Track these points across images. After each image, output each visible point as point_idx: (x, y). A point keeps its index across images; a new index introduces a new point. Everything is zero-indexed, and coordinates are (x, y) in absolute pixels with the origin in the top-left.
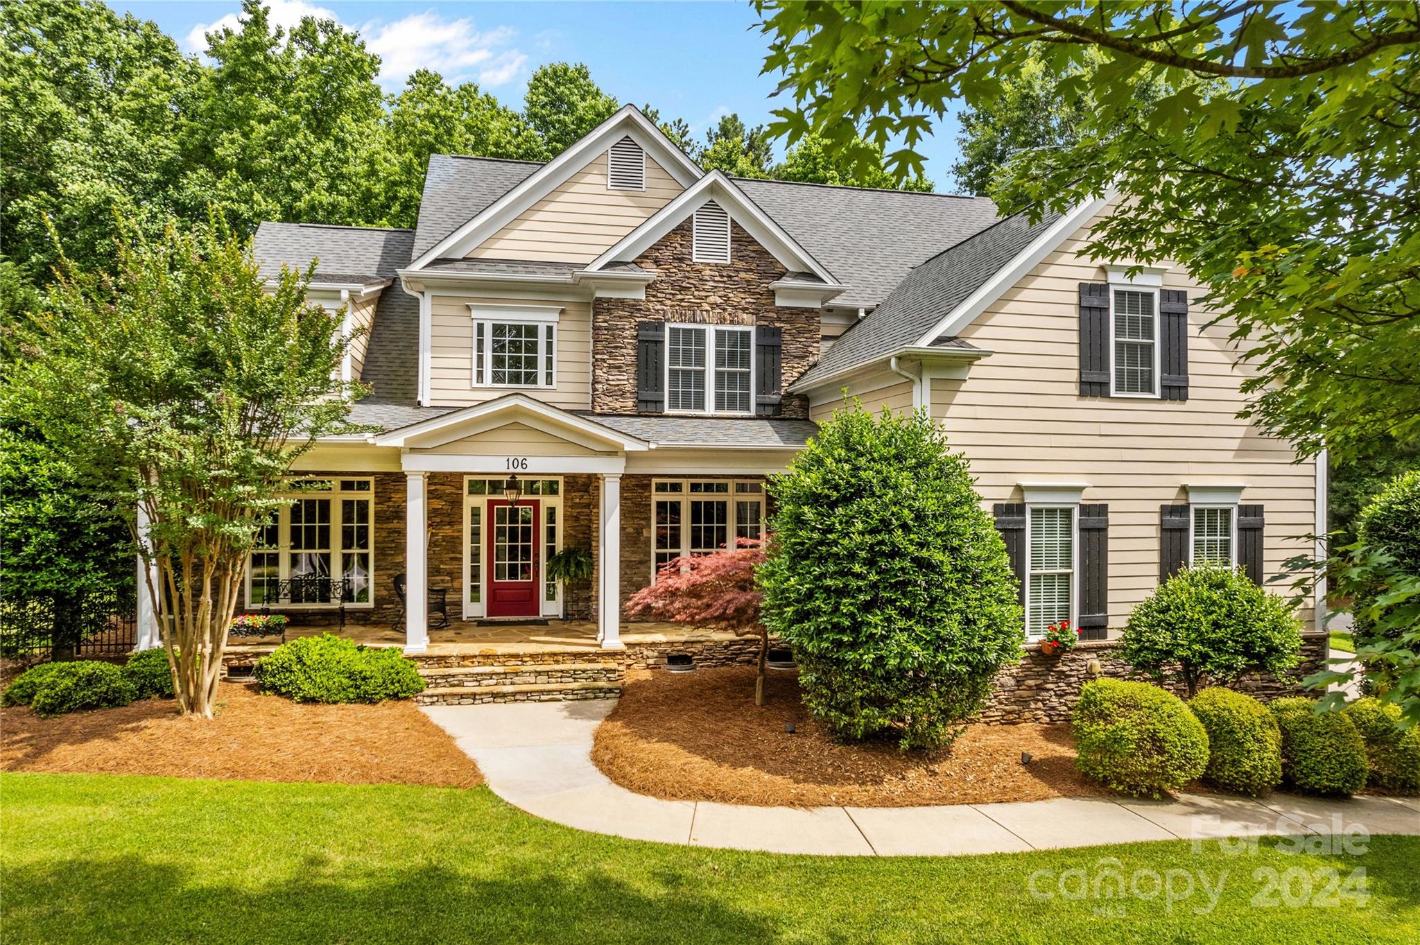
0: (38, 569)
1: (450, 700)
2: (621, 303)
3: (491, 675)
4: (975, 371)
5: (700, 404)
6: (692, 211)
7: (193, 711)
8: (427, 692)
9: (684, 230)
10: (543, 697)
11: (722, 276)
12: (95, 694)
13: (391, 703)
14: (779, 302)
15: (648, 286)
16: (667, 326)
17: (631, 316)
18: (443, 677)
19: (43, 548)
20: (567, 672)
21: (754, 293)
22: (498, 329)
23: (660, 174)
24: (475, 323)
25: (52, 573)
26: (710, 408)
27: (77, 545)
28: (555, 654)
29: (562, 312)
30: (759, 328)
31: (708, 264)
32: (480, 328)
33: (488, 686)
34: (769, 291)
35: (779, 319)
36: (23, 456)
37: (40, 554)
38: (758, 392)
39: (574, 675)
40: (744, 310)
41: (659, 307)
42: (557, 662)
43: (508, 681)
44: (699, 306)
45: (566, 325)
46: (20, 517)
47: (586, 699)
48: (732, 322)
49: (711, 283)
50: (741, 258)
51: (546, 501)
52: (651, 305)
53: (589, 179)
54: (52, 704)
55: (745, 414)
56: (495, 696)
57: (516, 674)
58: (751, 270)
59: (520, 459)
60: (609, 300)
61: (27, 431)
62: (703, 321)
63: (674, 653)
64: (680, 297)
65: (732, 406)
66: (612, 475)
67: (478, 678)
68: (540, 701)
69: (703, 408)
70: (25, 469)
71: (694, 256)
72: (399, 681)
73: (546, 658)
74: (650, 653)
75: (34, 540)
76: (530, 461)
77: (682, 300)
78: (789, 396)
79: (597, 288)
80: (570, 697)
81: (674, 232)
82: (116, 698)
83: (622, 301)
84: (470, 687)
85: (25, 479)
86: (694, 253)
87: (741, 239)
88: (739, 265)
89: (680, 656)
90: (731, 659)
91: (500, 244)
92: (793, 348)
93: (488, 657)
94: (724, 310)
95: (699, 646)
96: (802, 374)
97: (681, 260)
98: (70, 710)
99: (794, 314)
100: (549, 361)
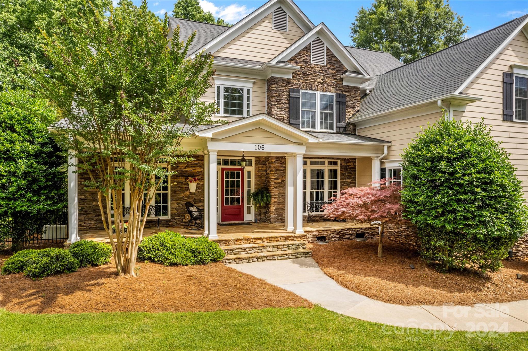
0: (16, 199)
1: (238, 261)
2: (282, 80)
3: (252, 248)
4: (468, 108)
5: (314, 127)
6: (311, 41)
7: (125, 273)
8: (227, 257)
9: (307, 49)
10: (279, 258)
11: (322, 71)
12: (62, 265)
13: (213, 264)
14: (345, 84)
15: (293, 73)
16: (301, 91)
17: (286, 86)
18: (231, 250)
19: (19, 188)
20: (286, 245)
21: (335, 79)
22: (226, 89)
23: (293, 25)
24: (216, 86)
25: (23, 202)
26: (318, 129)
27: (35, 187)
28: (277, 237)
29: (254, 83)
30: (337, 94)
31: (317, 65)
32: (218, 88)
33: (251, 254)
34: (341, 78)
35: (344, 91)
36: (6, 139)
37: (17, 191)
38: (337, 122)
39: (289, 247)
40: (331, 86)
41: (297, 82)
42: (277, 241)
43: (260, 251)
44: (314, 83)
45: (256, 89)
46: (6, 172)
47: (297, 258)
48: (326, 91)
49: (318, 73)
50: (330, 63)
51: (247, 169)
52: (294, 81)
53: (264, 24)
54: (39, 272)
55: (331, 131)
56: (258, 258)
57: (264, 247)
58: (333, 69)
59: (261, 145)
60: (277, 78)
61: (6, 126)
62: (315, 90)
63: (319, 236)
64: (306, 78)
65: (326, 128)
66: (300, 154)
67: (246, 250)
68: (278, 259)
69: (315, 128)
70: (8, 146)
71: (312, 61)
72: (216, 253)
73: (273, 239)
74: (310, 236)
75: (15, 184)
76: (265, 146)
77: (307, 80)
78: (349, 124)
79: (272, 72)
80: (291, 257)
81: (303, 50)
82: (72, 267)
83: (282, 79)
84: (244, 255)
85: (8, 151)
86: (312, 60)
87: (330, 55)
88: (329, 66)
89: (322, 237)
90: (341, 238)
91: (226, 50)
92: (350, 103)
93: (247, 239)
94: (324, 85)
95: (329, 232)
96: (353, 115)
97: (306, 62)
98: (48, 275)
99: (350, 88)
100: (248, 105)
